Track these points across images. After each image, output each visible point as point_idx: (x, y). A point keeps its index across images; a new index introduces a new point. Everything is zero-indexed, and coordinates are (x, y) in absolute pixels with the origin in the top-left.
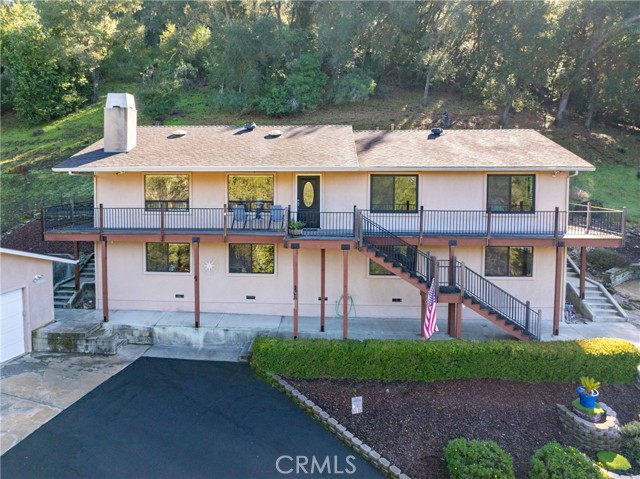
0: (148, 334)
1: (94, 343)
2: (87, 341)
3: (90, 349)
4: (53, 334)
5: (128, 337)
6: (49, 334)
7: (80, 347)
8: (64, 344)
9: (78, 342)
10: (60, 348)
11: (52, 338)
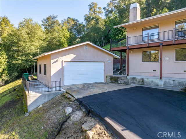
0: (142, 81)
1: (123, 80)
2: (121, 79)
3: (122, 82)
4: (111, 77)
5: (135, 81)
6: (110, 77)
7: (119, 81)
8: (114, 80)
9: (119, 80)
10: (113, 81)
11: (111, 78)
